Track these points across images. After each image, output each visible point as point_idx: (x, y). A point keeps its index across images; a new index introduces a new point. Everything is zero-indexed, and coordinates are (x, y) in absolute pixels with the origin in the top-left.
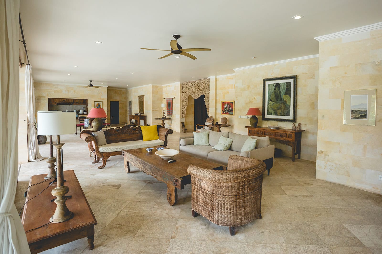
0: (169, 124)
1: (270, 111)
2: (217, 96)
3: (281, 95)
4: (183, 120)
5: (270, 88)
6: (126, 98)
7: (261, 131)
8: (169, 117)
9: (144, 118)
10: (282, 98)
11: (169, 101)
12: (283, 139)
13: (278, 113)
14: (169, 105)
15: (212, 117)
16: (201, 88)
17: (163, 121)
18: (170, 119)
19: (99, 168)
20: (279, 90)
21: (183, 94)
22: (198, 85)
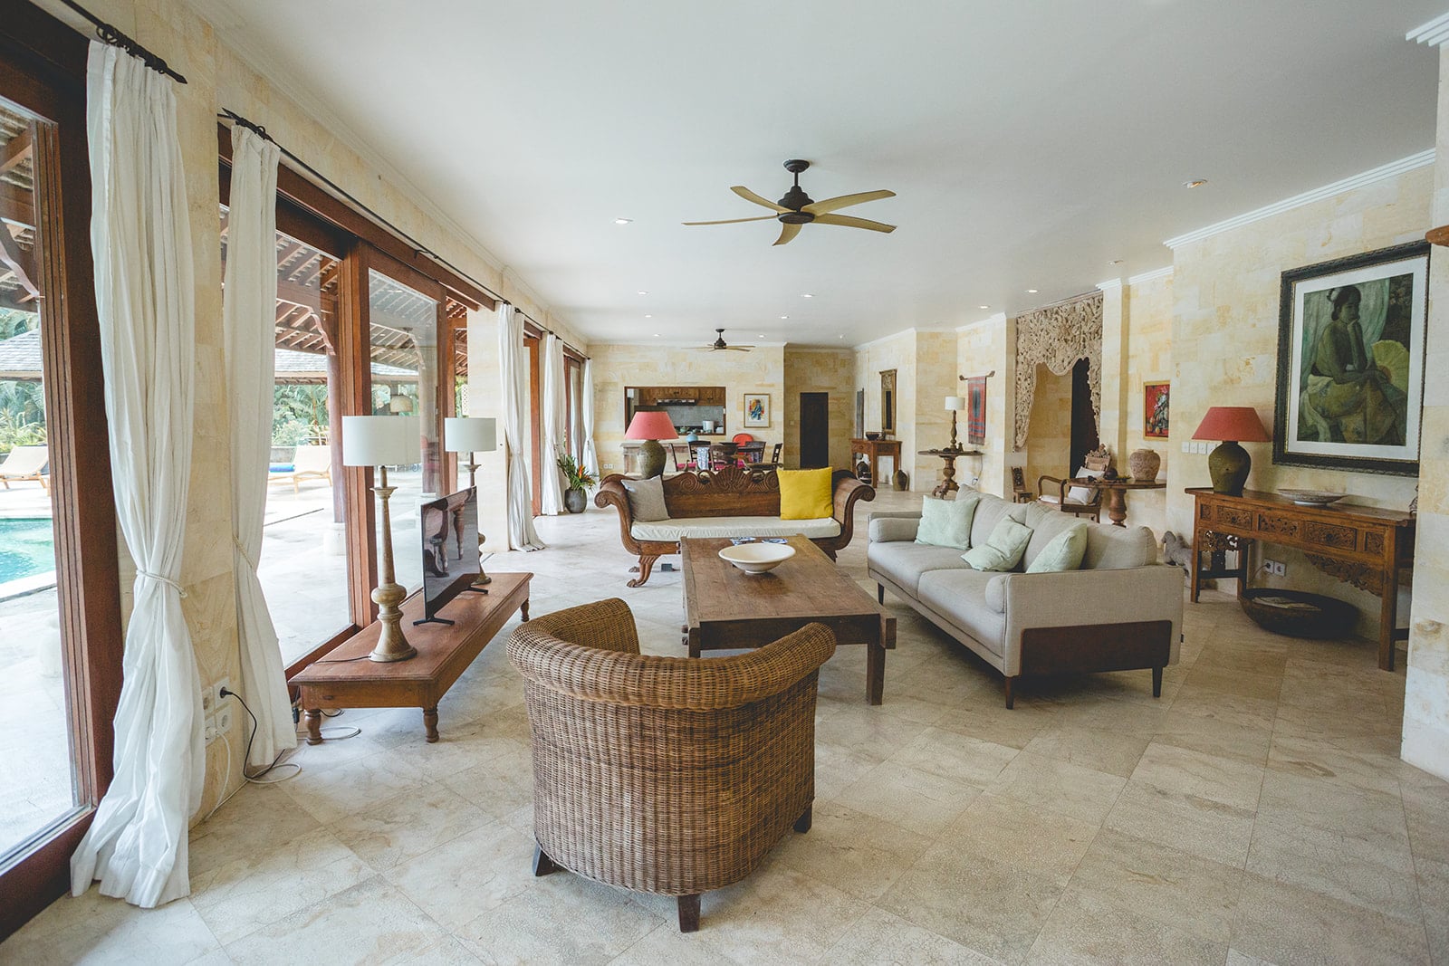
0: (975, 474)
1: (1310, 422)
2: (1130, 360)
3: (1365, 341)
4: (1021, 461)
5: (1312, 315)
6: (851, 380)
7: (1245, 511)
8: (974, 445)
9: (894, 449)
10: (1369, 355)
11: (975, 389)
12: (1341, 556)
13: (1346, 430)
14: (977, 402)
15: (1109, 450)
16: (1078, 333)
17: (951, 460)
18: (976, 453)
19: (629, 585)
20: (1356, 317)
21: (1021, 358)
22: (1067, 322)
